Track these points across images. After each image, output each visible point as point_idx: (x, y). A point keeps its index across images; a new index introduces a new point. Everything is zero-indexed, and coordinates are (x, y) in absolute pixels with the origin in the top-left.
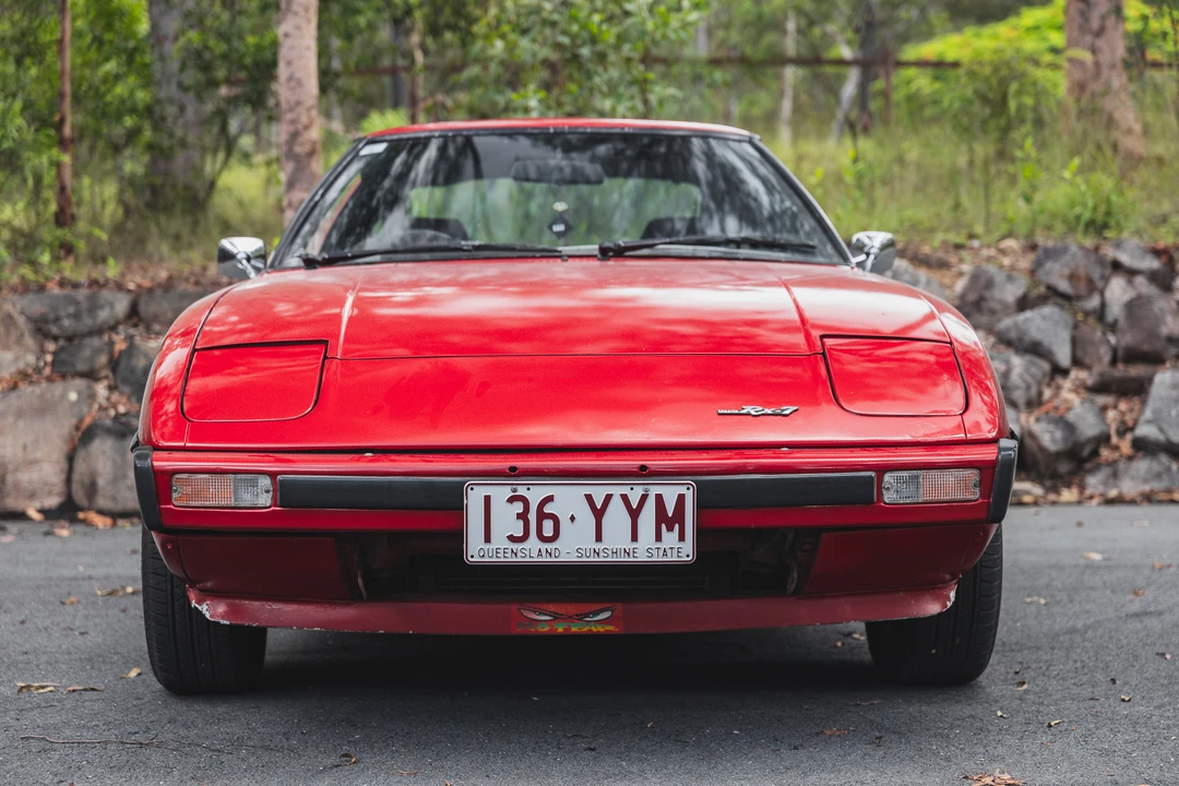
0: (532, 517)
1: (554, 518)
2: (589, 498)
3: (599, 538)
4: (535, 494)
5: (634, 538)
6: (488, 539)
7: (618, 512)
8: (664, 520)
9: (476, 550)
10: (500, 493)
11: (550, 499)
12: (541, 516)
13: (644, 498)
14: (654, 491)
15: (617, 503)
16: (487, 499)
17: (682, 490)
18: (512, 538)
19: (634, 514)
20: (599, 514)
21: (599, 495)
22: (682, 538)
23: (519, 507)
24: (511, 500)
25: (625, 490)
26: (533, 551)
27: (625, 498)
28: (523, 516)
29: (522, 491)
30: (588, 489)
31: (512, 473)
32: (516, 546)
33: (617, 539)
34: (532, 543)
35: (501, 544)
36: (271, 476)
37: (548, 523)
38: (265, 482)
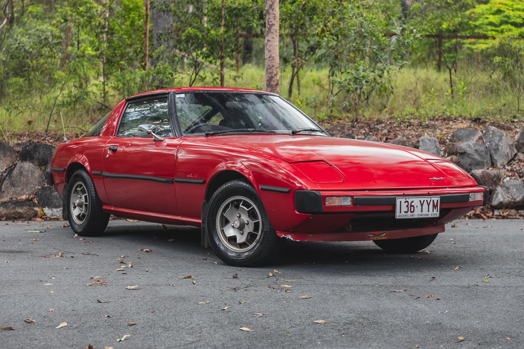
0: (409, 206)
1: (413, 206)
2: (420, 201)
3: (422, 212)
4: (410, 200)
5: (429, 211)
6: (400, 213)
7: (425, 204)
8: (435, 206)
9: (398, 215)
10: (403, 200)
11: (413, 201)
12: (411, 206)
13: (431, 200)
14: (432, 199)
15: (425, 202)
16: (401, 201)
17: (438, 199)
18: (405, 212)
19: (429, 205)
20: (422, 205)
21: (422, 200)
22: (437, 211)
23: (406, 204)
24: (405, 202)
25: (427, 199)
26: (409, 215)
27: (427, 200)
28: (407, 206)
29: (407, 200)
30: (420, 199)
31: (404, 195)
32: (406, 214)
33: (425, 211)
34: (409, 213)
35: (403, 213)
36: (352, 197)
37: (412, 208)
38: (350, 199)
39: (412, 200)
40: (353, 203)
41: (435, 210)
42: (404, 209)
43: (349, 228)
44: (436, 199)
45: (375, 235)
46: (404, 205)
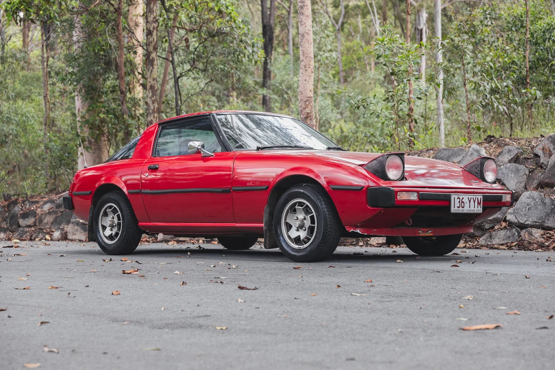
0: (461, 202)
1: (463, 202)
2: (468, 198)
3: (470, 208)
4: (461, 197)
5: (474, 207)
7: (472, 200)
8: (479, 203)
9: (454, 209)
10: (456, 197)
11: (463, 198)
14: (477, 197)
16: (454, 198)
17: (481, 197)
18: (458, 207)
19: (474, 202)
20: (470, 202)
21: (470, 197)
22: (481, 208)
23: (459, 200)
24: (458, 198)
25: (473, 197)
26: (461, 210)
28: (459, 202)
29: (459, 196)
30: (468, 196)
31: (456, 192)
32: (459, 209)
33: (472, 208)
34: (461, 208)
35: (456, 208)
36: (418, 192)
37: (463, 204)
38: (416, 194)
39: (463, 196)
40: (418, 198)
41: (479, 207)
42: (457, 204)
43: (410, 223)
44: (480, 197)
45: (423, 232)
46: (457, 201)
